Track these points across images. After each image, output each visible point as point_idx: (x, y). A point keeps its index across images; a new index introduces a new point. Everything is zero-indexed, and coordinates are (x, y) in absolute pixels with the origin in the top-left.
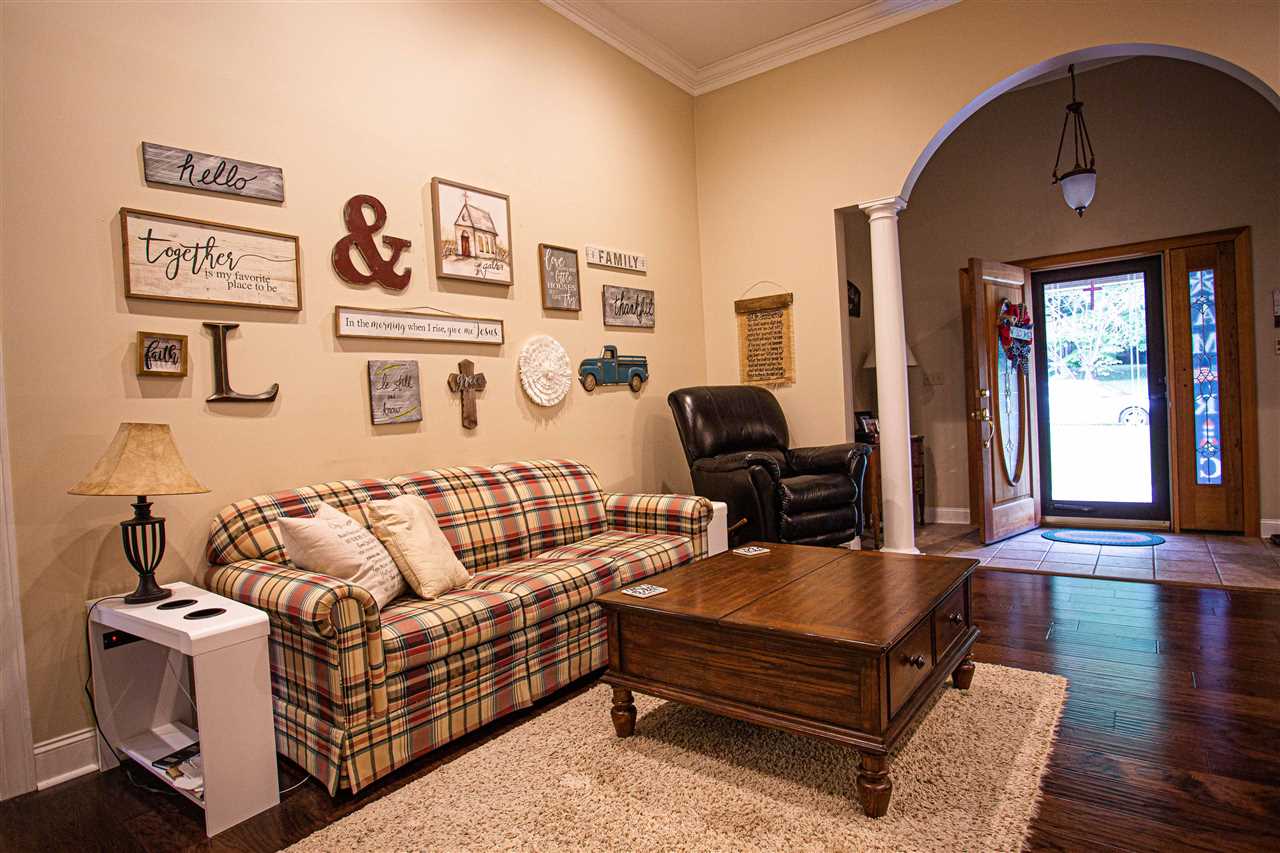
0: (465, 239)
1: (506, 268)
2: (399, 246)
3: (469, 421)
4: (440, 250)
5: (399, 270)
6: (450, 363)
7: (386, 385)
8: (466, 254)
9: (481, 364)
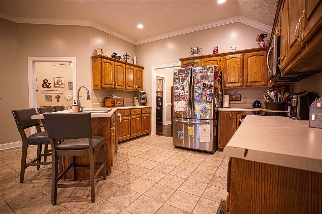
0: (58, 83)
1: (64, 85)
2: (49, 84)
3: (58, 101)
4: (55, 84)
5: (49, 86)
6: (56, 95)
7: (47, 97)
8: (58, 84)
9: (59, 95)
